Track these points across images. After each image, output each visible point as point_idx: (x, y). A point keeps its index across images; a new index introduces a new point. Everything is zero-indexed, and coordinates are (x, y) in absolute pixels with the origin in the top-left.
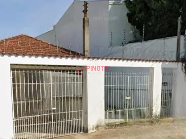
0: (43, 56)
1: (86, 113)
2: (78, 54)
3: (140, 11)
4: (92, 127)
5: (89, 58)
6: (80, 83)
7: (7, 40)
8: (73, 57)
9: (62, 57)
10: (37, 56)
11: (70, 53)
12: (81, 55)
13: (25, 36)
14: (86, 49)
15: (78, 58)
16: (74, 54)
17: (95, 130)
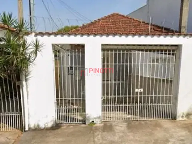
0: (134, 35)
1: (176, 98)
2: (172, 31)
4: (181, 115)
5: (185, 35)
6: (172, 64)
7: (99, 20)
8: (167, 35)
9: (153, 35)
10: (127, 35)
11: (164, 31)
12: (176, 32)
13: (117, 14)
14: (183, 25)
15: (172, 35)
16: (168, 32)
17: (185, 118)
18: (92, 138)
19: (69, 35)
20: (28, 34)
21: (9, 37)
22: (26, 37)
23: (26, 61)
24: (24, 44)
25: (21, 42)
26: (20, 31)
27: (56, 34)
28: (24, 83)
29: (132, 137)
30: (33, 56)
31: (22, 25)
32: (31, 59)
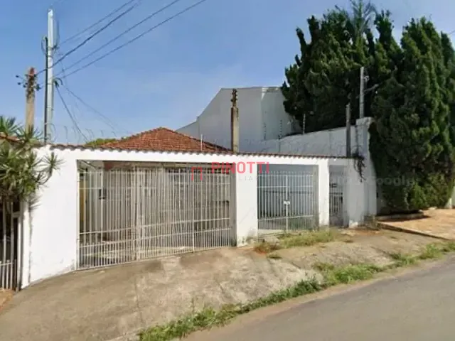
0: (184, 152)
1: (235, 221)
2: (225, 149)
3: (300, 98)
4: (242, 240)
5: (238, 154)
6: (227, 183)
7: (143, 134)
8: (219, 153)
9: (206, 153)
10: (177, 152)
11: (216, 148)
12: (229, 150)
13: (164, 129)
14: (235, 143)
15: (225, 154)
16: (221, 150)
17: (246, 244)
18: (133, 286)
19: (103, 149)
20: (39, 146)
21: (7, 149)
22: (35, 150)
23: (32, 182)
24: (31, 160)
25: (27, 156)
26: (27, 141)
27: (83, 148)
28: (26, 214)
29: (186, 275)
30: (45, 175)
31: (31, 133)
32: (42, 180)
